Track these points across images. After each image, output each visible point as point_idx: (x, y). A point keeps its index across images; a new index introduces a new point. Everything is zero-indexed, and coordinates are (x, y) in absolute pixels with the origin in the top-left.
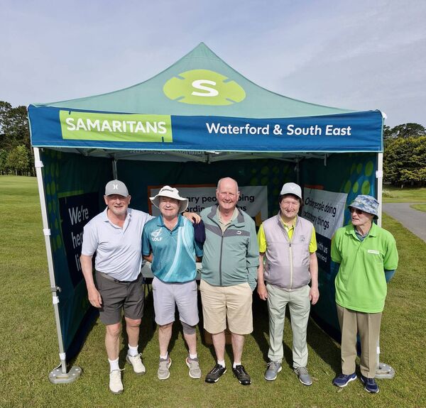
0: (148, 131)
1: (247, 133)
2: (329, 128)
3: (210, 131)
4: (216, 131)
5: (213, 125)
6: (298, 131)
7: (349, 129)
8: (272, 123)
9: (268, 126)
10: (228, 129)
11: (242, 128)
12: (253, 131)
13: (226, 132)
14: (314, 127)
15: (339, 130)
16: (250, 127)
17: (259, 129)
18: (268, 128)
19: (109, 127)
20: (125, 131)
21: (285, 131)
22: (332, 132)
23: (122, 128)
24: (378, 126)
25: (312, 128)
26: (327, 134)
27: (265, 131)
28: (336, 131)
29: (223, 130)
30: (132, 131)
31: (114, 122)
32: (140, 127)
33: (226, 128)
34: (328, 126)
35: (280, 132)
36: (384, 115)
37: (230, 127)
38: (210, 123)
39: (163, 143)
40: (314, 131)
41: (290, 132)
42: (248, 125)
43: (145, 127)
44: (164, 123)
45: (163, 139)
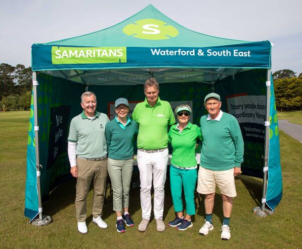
0: (110, 55)
1: (179, 54)
2: (236, 52)
3: (154, 54)
4: (158, 54)
5: (156, 50)
6: (215, 54)
7: (249, 52)
8: (197, 49)
9: (194, 50)
10: (166, 53)
11: (175, 52)
12: (183, 53)
13: (164, 54)
14: (225, 51)
15: (242, 53)
16: (181, 51)
17: (188, 52)
18: (194, 52)
19: (84, 55)
20: (94, 56)
21: (206, 53)
22: (238, 54)
23: (92, 55)
24: (268, 51)
25: (224, 52)
26: (235, 55)
27: (192, 53)
29: (163, 53)
30: (99, 56)
31: (87, 51)
32: (105, 53)
33: (164, 52)
34: (235, 50)
35: (202, 54)
36: (272, 44)
37: (167, 51)
38: (154, 49)
39: (120, 64)
40: (225, 54)
41: (210, 54)
42: (179, 50)
43: (108, 53)
44: (121, 50)
45: (120, 60)
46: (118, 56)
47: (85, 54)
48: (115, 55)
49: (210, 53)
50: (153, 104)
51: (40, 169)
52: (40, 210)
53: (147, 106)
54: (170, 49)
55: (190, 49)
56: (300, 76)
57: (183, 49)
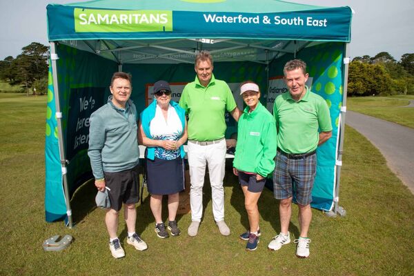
0: (151, 22)
2: (310, 20)
3: (207, 21)
4: (213, 21)
5: (210, 16)
6: (284, 22)
7: (325, 21)
8: (261, 16)
9: (258, 16)
10: (223, 19)
11: (235, 18)
12: (245, 20)
13: (221, 21)
14: (297, 18)
15: (317, 21)
16: (242, 17)
17: (250, 19)
18: (258, 18)
19: (116, 20)
20: (130, 23)
21: (272, 21)
22: (311, 23)
23: (128, 20)
24: (347, 20)
25: (295, 20)
26: (308, 24)
27: (256, 20)
28: (315, 23)
30: (136, 22)
31: (121, 16)
32: (144, 18)
33: (221, 18)
34: (308, 18)
35: (268, 22)
36: (353, 11)
37: (224, 17)
38: (207, 14)
39: (164, 33)
40: (297, 22)
41: (277, 22)
42: (240, 16)
43: (149, 18)
44: (166, 15)
45: (164, 27)
46: (161, 22)
47: (119, 20)
48: (157, 21)
49: (279, 21)
50: (205, 84)
51: (67, 165)
52: (69, 213)
53: (198, 86)
54: (228, 14)
55: (254, 15)
57: (244, 15)
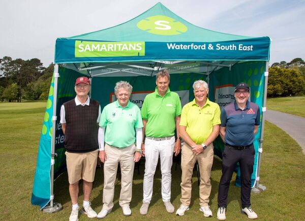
0: (130, 49)
1: (192, 48)
3: (169, 48)
4: (173, 48)
5: (171, 45)
6: (223, 48)
7: (252, 47)
8: (207, 44)
9: (205, 44)
10: (180, 47)
11: (189, 46)
12: (196, 47)
13: (179, 48)
14: (232, 45)
15: (246, 47)
16: (194, 45)
17: (199, 46)
18: (205, 46)
19: (105, 49)
20: (115, 50)
21: (215, 47)
22: (242, 48)
23: (113, 48)
24: (267, 45)
25: (231, 46)
26: (239, 49)
27: (203, 47)
28: (245, 48)
29: (177, 47)
30: (120, 50)
31: (109, 45)
32: (125, 47)
33: (179, 46)
34: (240, 45)
35: (212, 48)
36: (271, 39)
37: (181, 45)
38: (169, 44)
39: (139, 57)
40: (232, 48)
42: (192, 44)
43: (128, 47)
44: (140, 44)
45: (139, 53)
46: (137, 49)
47: (107, 48)
48: (134, 49)
49: (219, 48)
50: (163, 94)
52: (52, 197)
53: (157, 96)
54: (184, 43)
55: (202, 44)
56: (272, 66)
57: (195, 43)
